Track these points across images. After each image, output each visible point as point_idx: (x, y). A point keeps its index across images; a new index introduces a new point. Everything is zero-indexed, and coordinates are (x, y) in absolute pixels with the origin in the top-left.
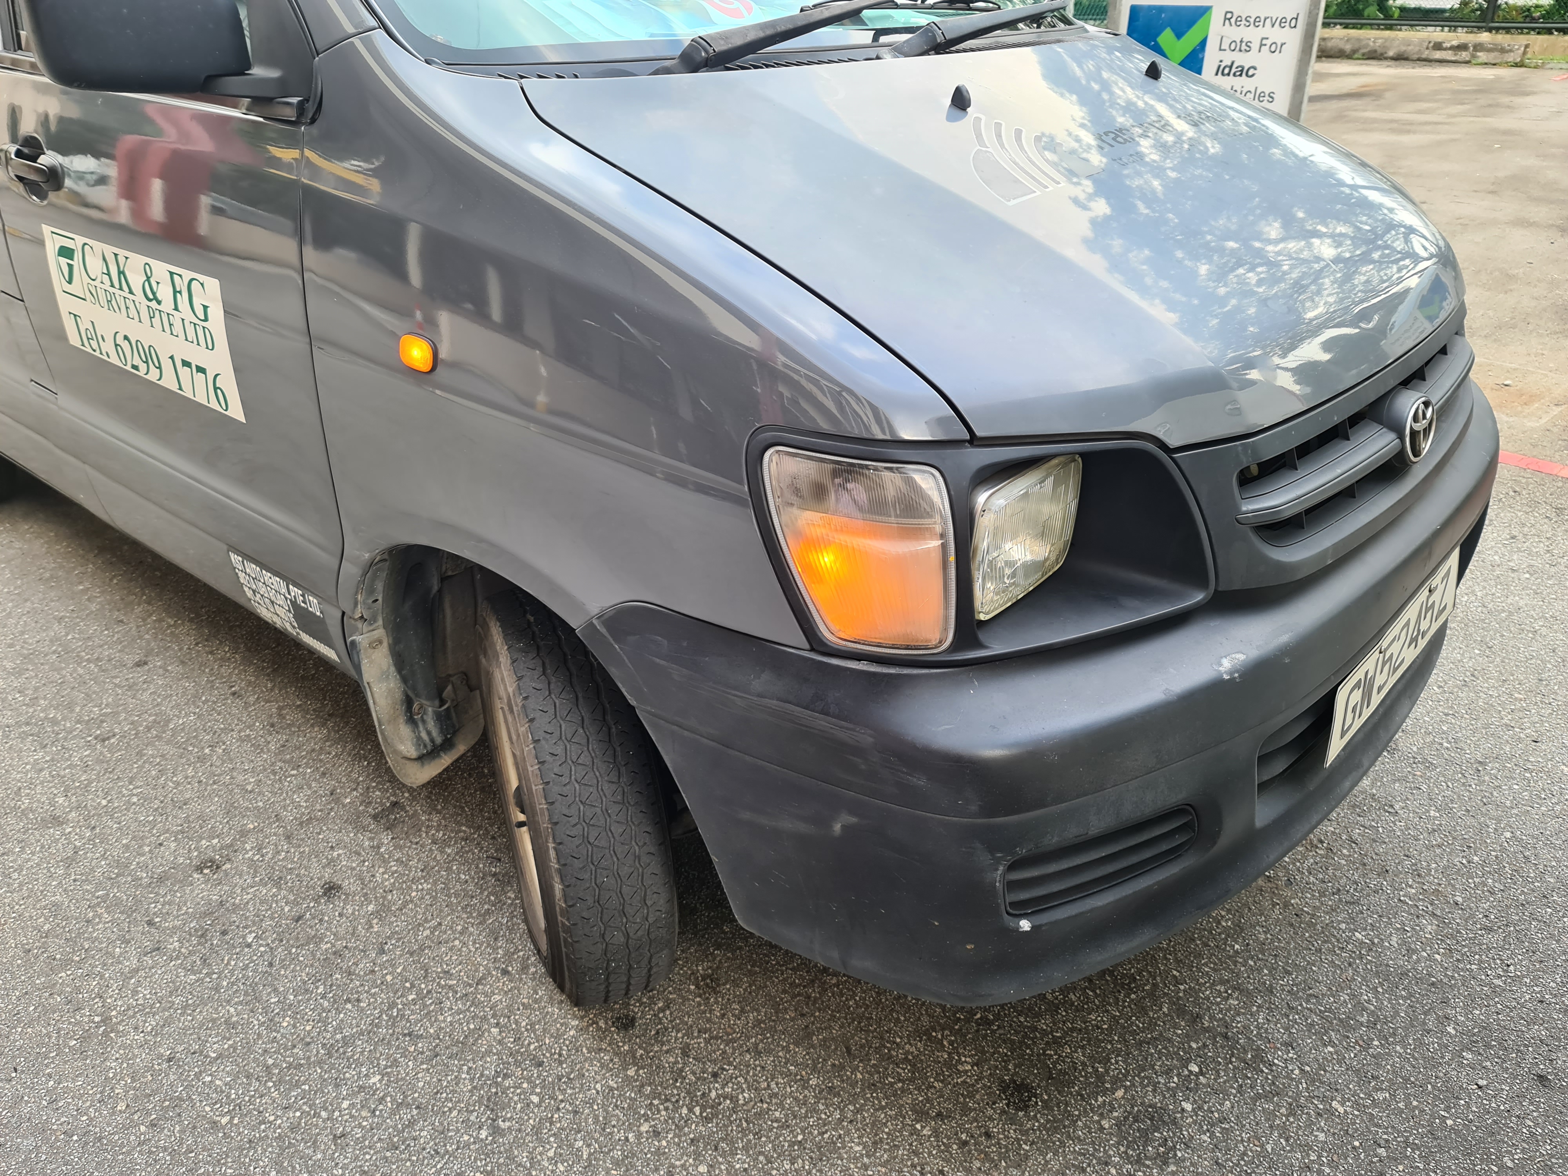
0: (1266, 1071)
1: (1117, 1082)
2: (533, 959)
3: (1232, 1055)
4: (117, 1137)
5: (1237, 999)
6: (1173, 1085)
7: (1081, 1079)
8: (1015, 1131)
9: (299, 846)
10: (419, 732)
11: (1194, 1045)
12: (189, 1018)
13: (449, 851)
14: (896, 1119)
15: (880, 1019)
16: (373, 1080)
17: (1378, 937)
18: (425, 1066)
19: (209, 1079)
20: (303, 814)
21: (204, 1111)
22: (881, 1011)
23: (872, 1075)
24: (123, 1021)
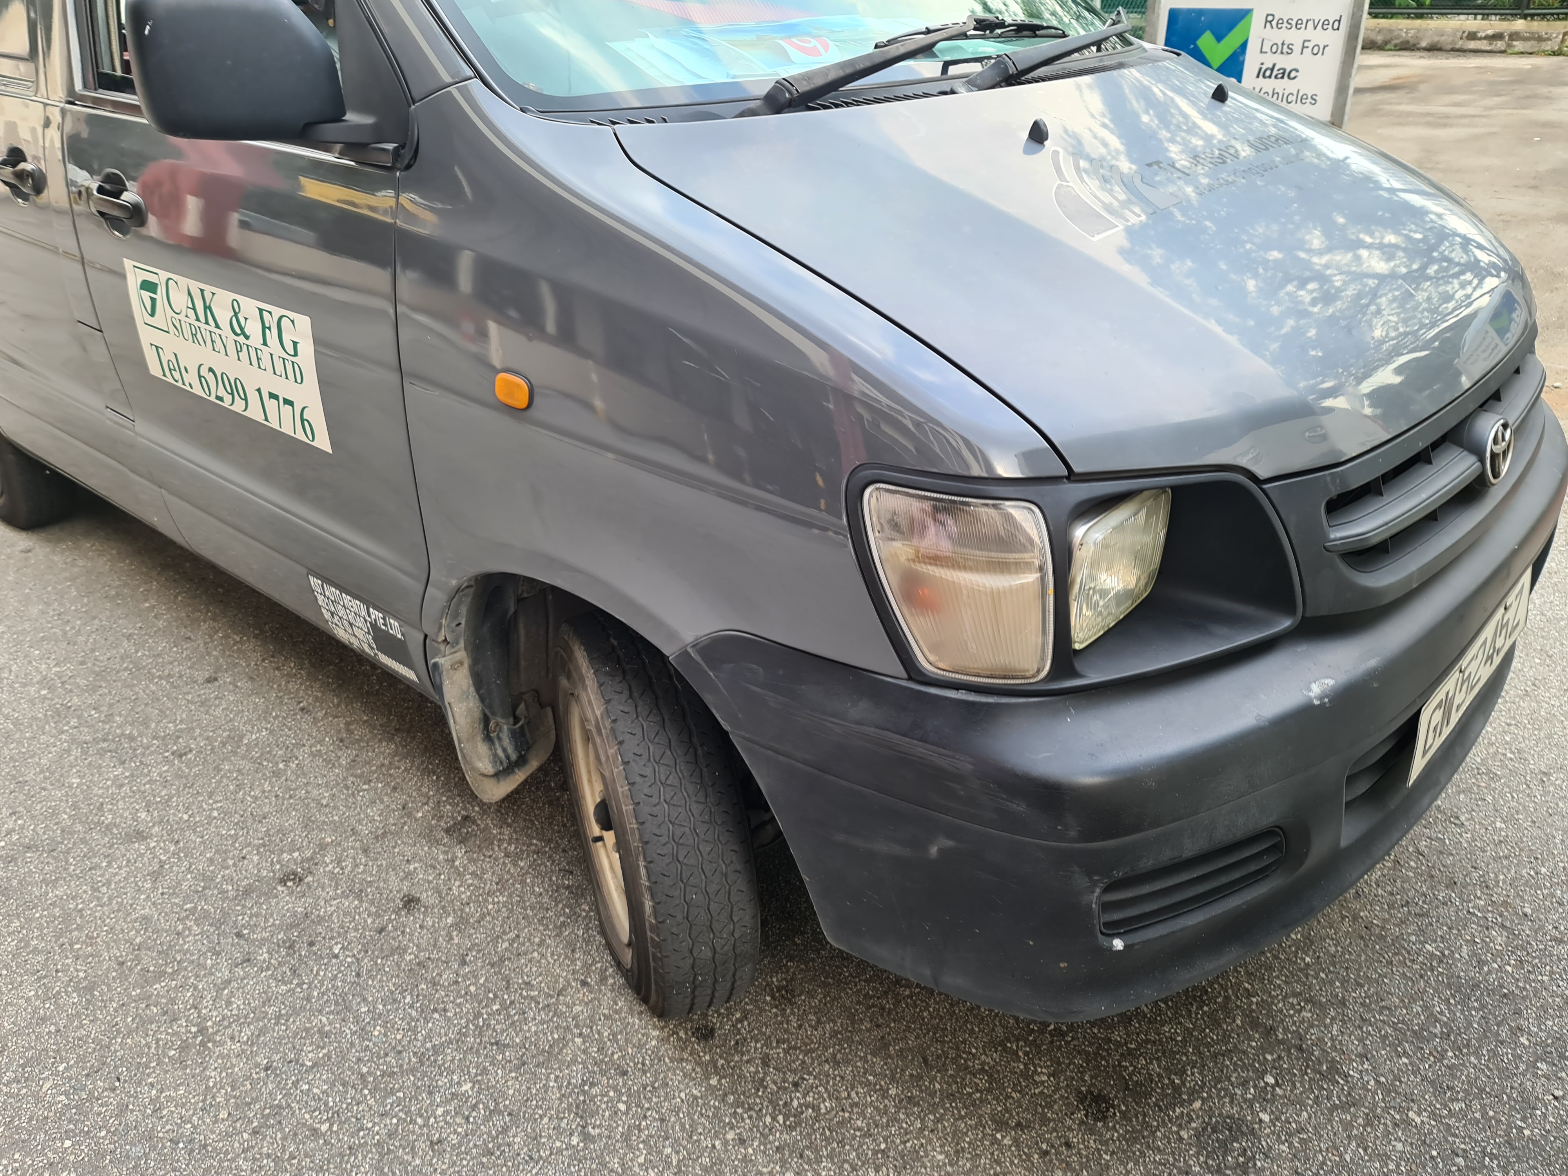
0: (1342, 1082)
1: (1194, 1094)
2: (611, 970)
3: (1308, 1066)
4: (221, 1145)
5: (1310, 1011)
6: (1249, 1096)
7: (1158, 1090)
8: (1095, 1141)
9: (377, 859)
10: (496, 749)
11: (1269, 1057)
12: (283, 1028)
13: (522, 864)
14: (976, 1128)
15: (955, 1030)
16: (464, 1088)
17: (1448, 949)
18: (513, 1074)
19: (306, 1087)
20: (378, 828)
21: (304, 1118)
22: (956, 1022)
23: (950, 1085)
24: (218, 1031)
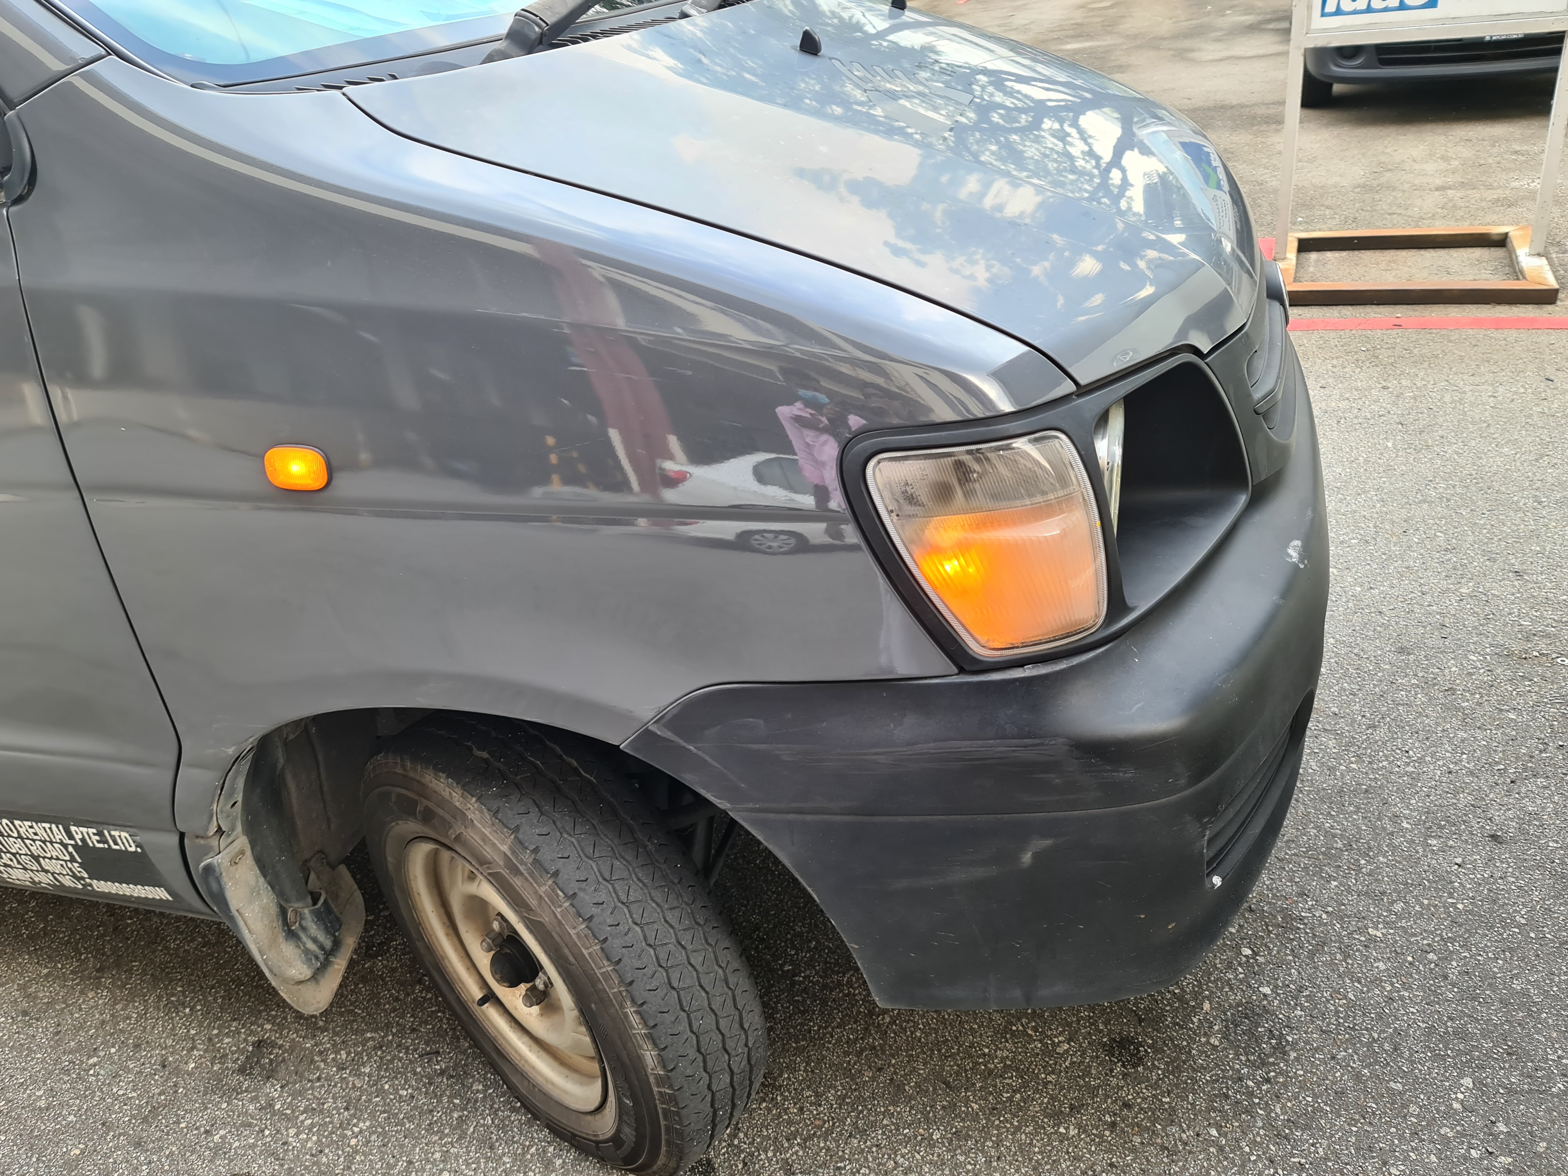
0: (1302, 926)
1: (1197, 997)
3: (1267, 925)
6: (1241, 976)
7: (1168, 1008)
8: (1147, 1089)
10: (304, 944)
11: (1233, 931)
14: (1037, 1134)
20: (140, 1106)
